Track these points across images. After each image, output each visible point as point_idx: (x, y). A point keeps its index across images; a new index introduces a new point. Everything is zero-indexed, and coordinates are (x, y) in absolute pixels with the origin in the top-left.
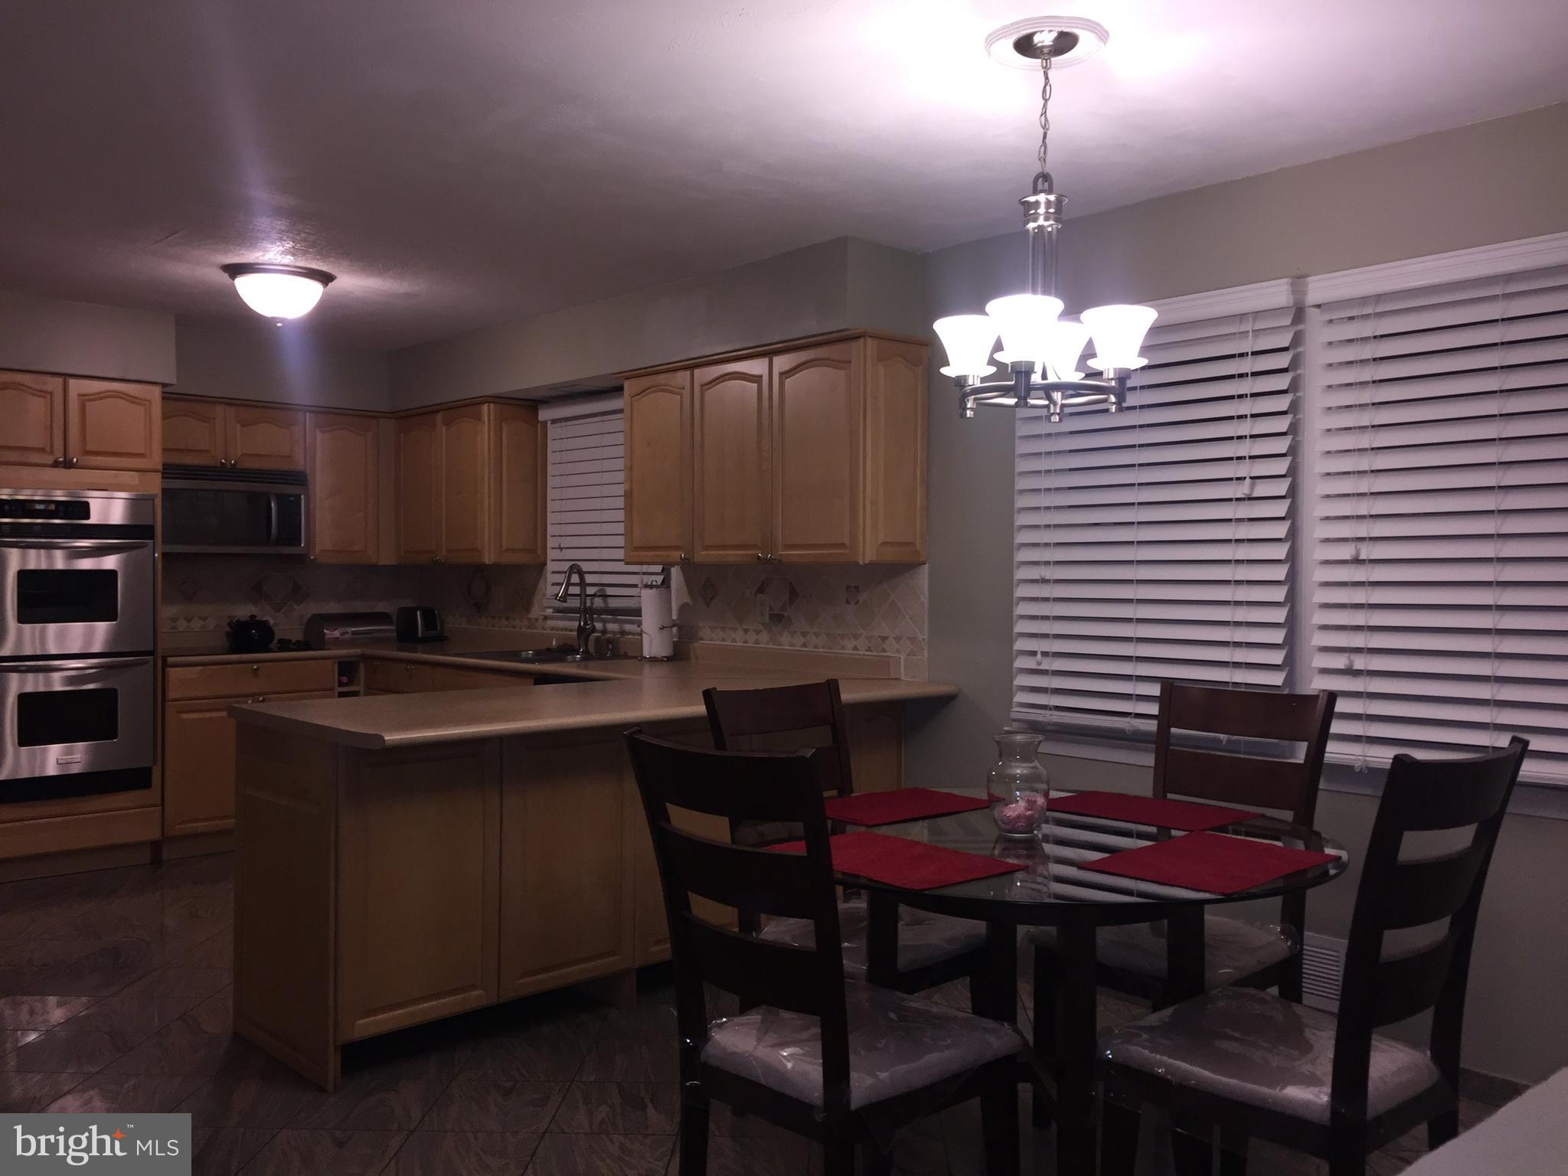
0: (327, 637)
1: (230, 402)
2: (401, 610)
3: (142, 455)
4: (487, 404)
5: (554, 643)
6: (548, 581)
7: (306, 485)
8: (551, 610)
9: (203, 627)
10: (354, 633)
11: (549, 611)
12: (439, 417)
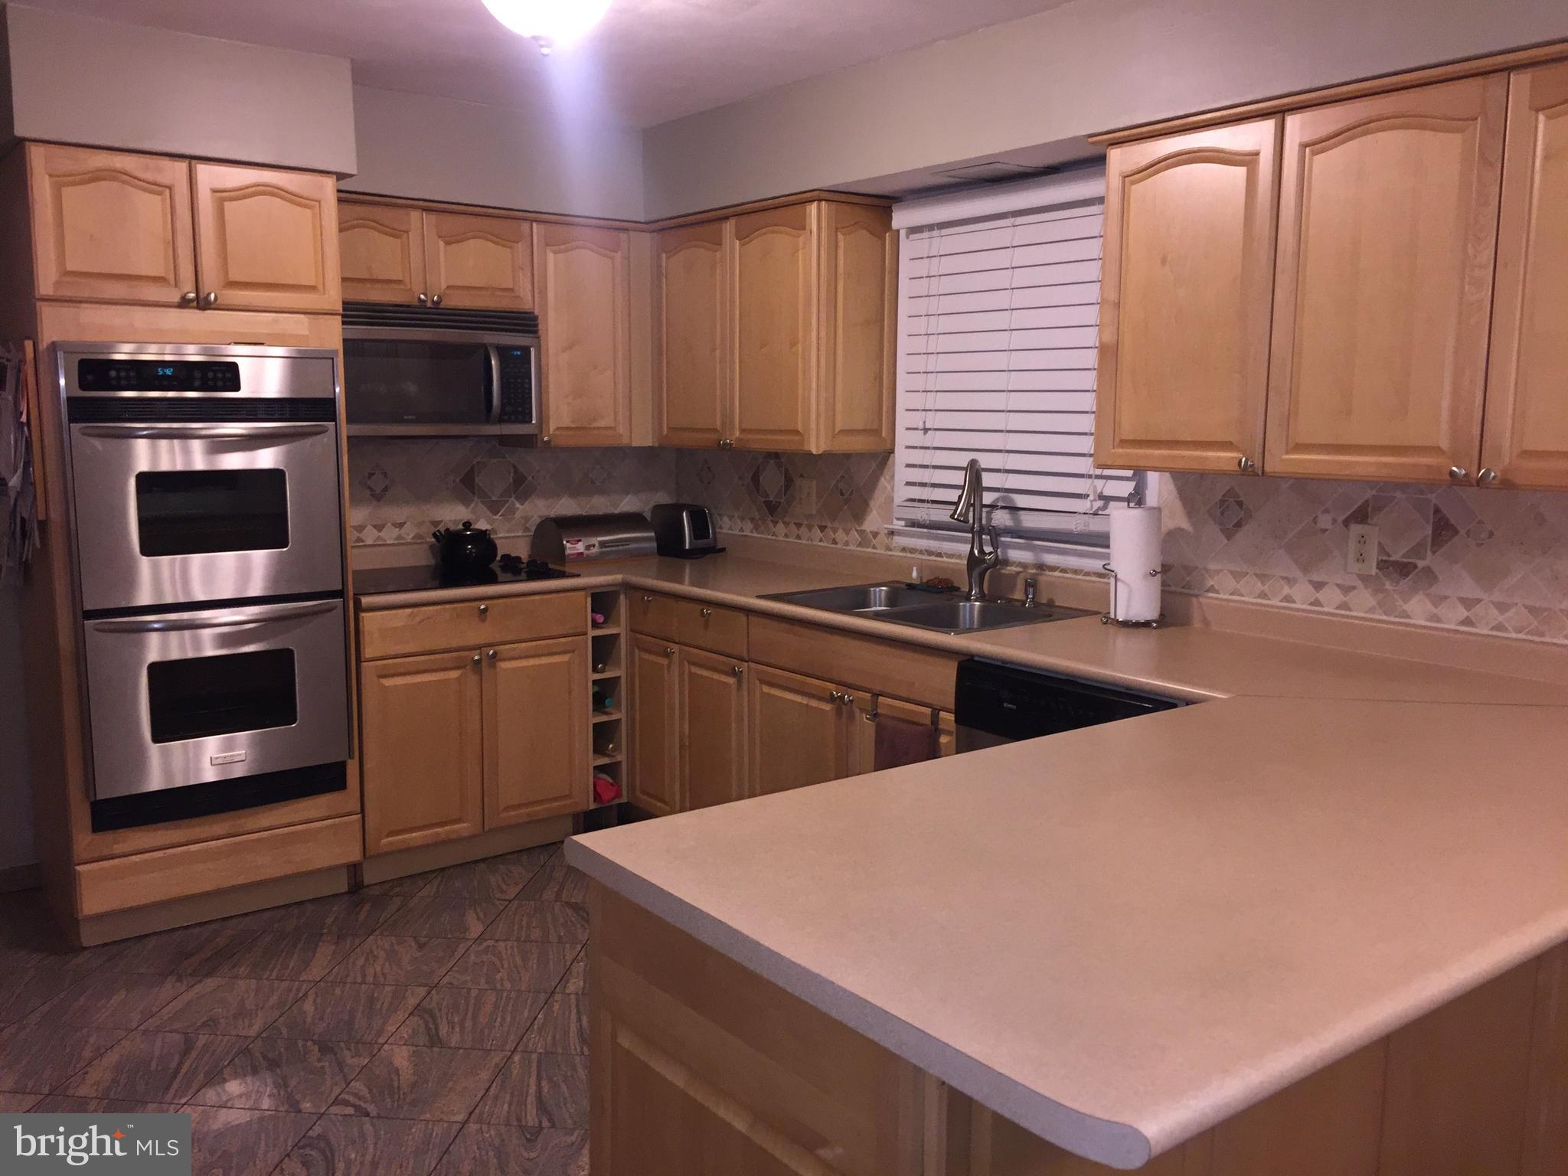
0: (568, 552)
1: (430, 207)
2: (658, 508)
3: (312, 288)
4: (816, 203)
5: (914, 574)
6: (896, 478)
7: (536, 332)
8: (903, 523)
9: (399, 537)
10: (602, 544)
11: (899, 525)
12: (729, 228)
